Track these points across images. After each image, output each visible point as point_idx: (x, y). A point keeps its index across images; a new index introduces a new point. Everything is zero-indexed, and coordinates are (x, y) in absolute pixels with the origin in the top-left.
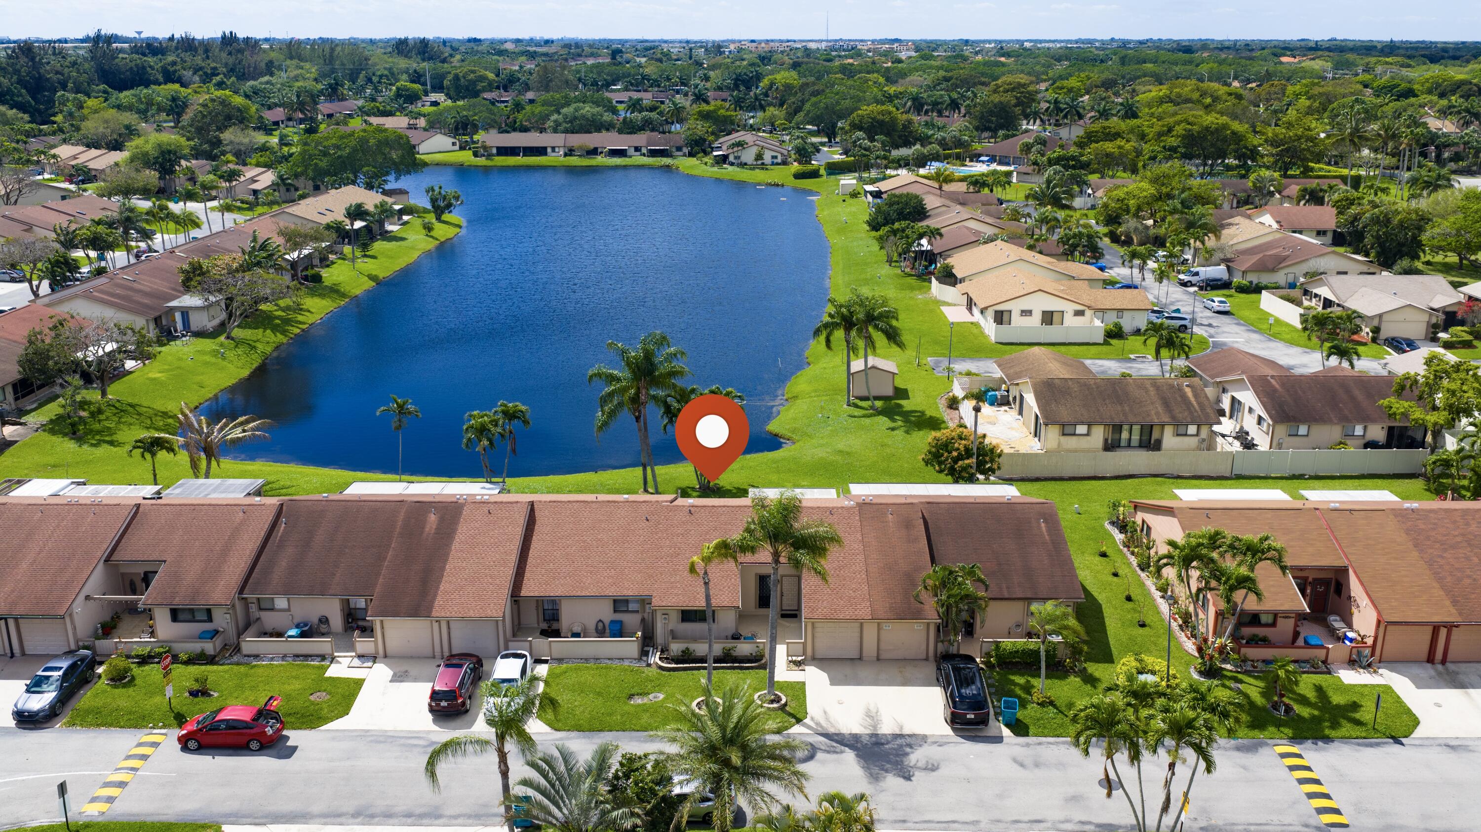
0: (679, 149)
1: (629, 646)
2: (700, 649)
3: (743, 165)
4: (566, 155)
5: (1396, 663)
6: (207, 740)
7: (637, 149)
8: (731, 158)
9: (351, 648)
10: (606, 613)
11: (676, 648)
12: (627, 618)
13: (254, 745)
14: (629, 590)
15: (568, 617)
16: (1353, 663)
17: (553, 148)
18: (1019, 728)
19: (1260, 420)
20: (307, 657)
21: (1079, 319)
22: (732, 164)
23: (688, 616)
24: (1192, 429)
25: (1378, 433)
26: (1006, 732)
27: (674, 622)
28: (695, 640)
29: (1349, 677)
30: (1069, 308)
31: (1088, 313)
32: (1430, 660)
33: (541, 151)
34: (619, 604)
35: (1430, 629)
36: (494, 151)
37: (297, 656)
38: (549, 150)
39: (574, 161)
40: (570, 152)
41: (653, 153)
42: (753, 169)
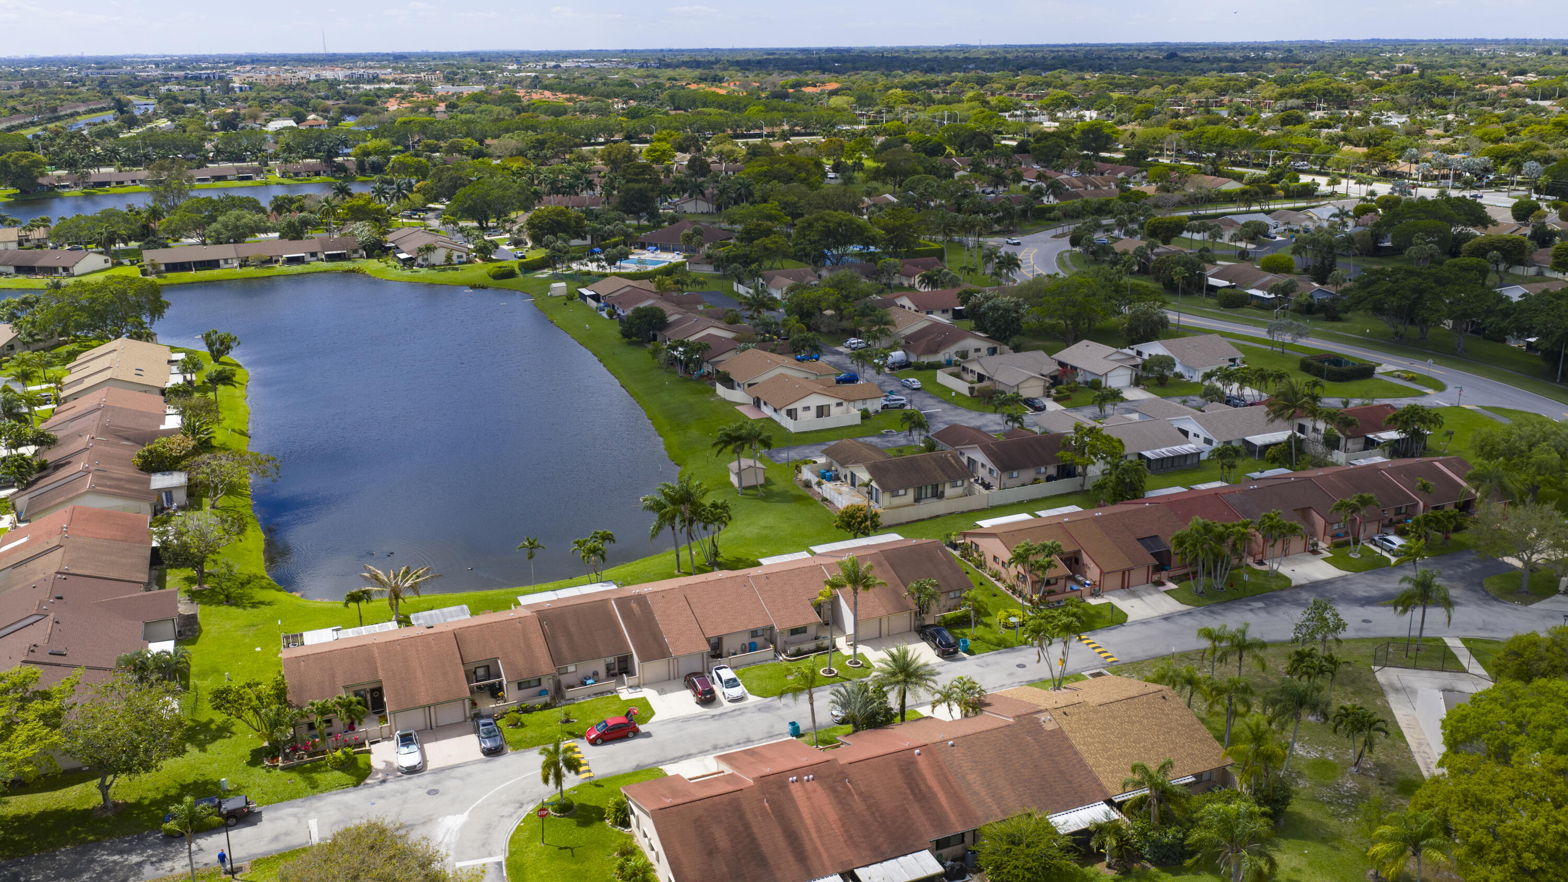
0: (355, 251)
1: (769, 651)
2: (805, 647)
3: (433, 266)
4: (241, 266)
5: (1110, 591)
6: (606, 737)
7: (313, 254)
8: (420, 261)
9: (624, 684)
10: (746, 640)
11: (792, 649)
12: (756, 640)
13: (631, 735)
14: (759, 624)
15: (726, 646)
16: (1094, 595)
17: (226, 261)
18: (971, 653)
19: (991, 471)
20: (602, 693)
21: (840, 408)
22: (421, 266)
23: (794, 632)
24: (959, 483)
25: (1052, 471)
26: (965, 655)
27: (787, 637)
28: (802, 643)
29: (1093, 601)
30: (832, 402)
31: (845, 404)
32: (1123, 587)
33: (213, 264)
34: (754, 633)
35: (1120, 574)
36: (163, 268)
37: (596, 694)
38: (222, 262)
39: (251, 271)
40: (244, 263)
41: (331, 258)
42: (444, 270)
